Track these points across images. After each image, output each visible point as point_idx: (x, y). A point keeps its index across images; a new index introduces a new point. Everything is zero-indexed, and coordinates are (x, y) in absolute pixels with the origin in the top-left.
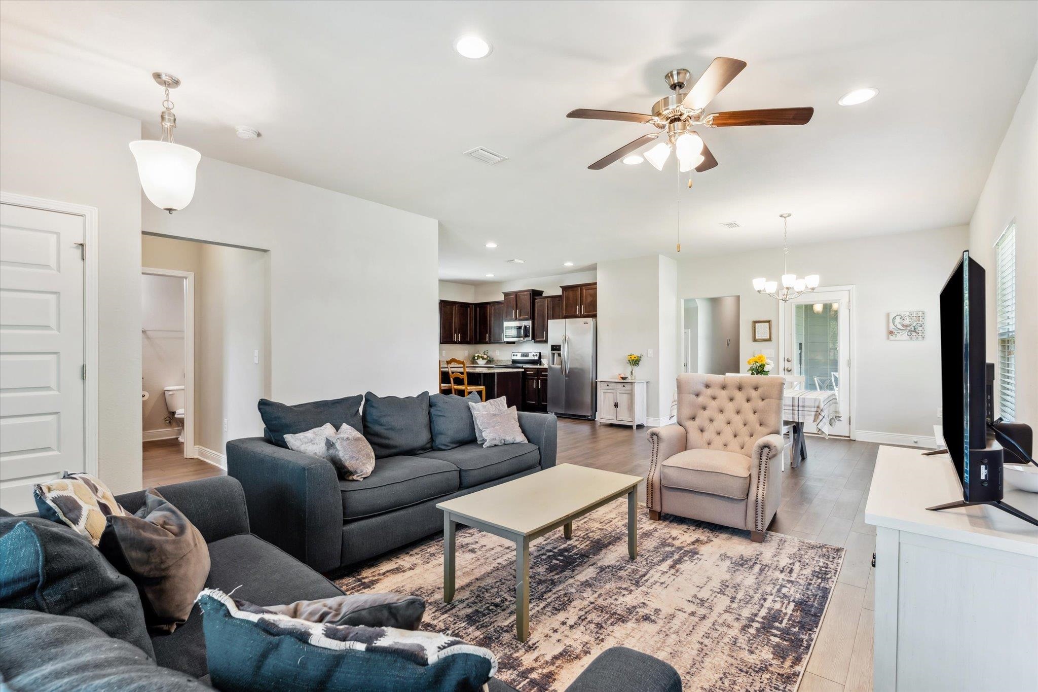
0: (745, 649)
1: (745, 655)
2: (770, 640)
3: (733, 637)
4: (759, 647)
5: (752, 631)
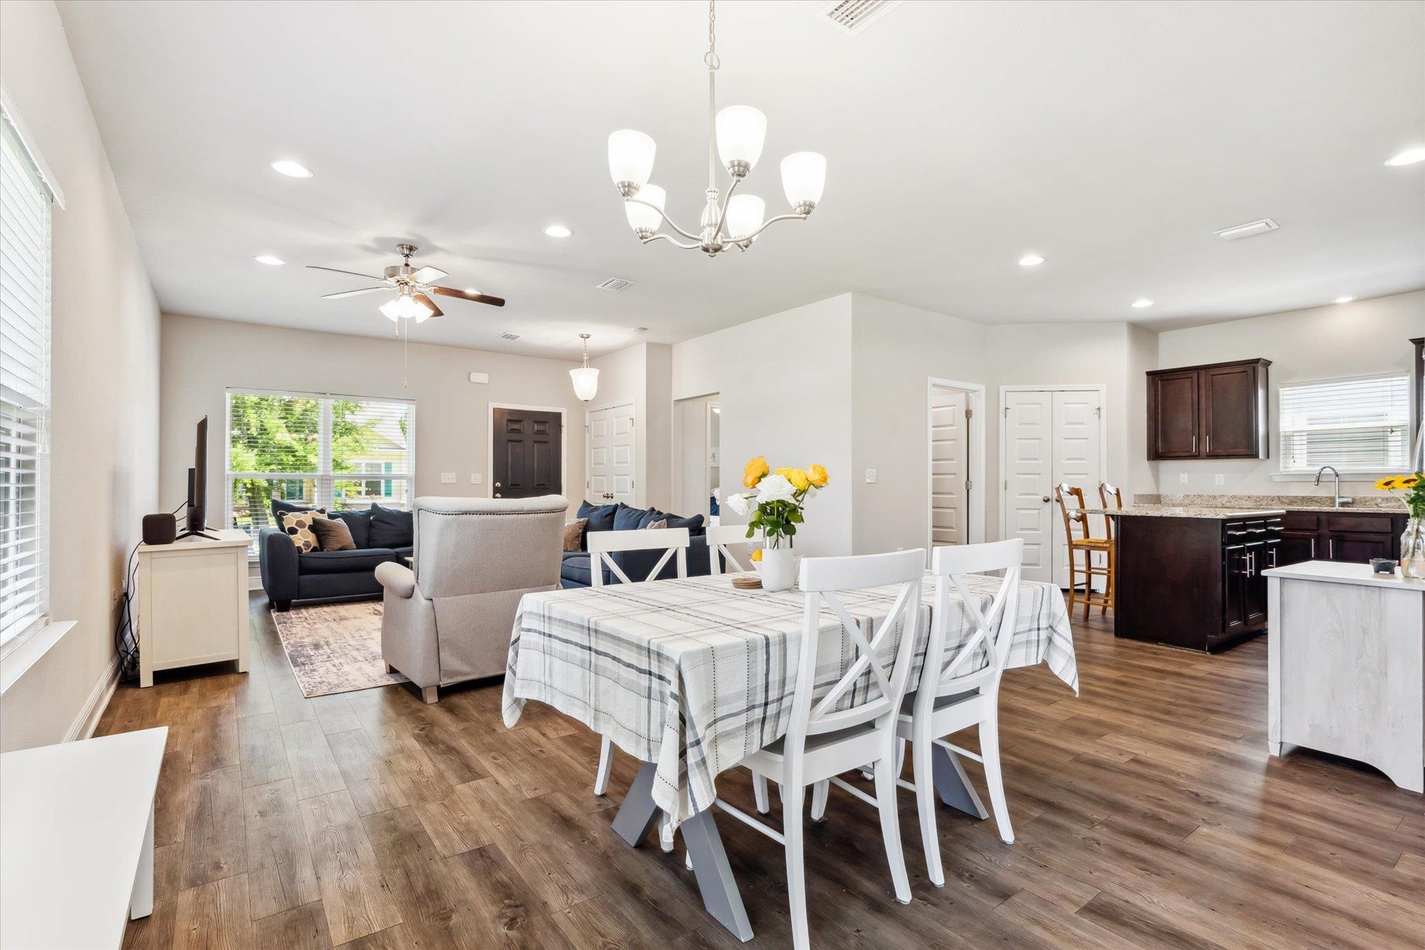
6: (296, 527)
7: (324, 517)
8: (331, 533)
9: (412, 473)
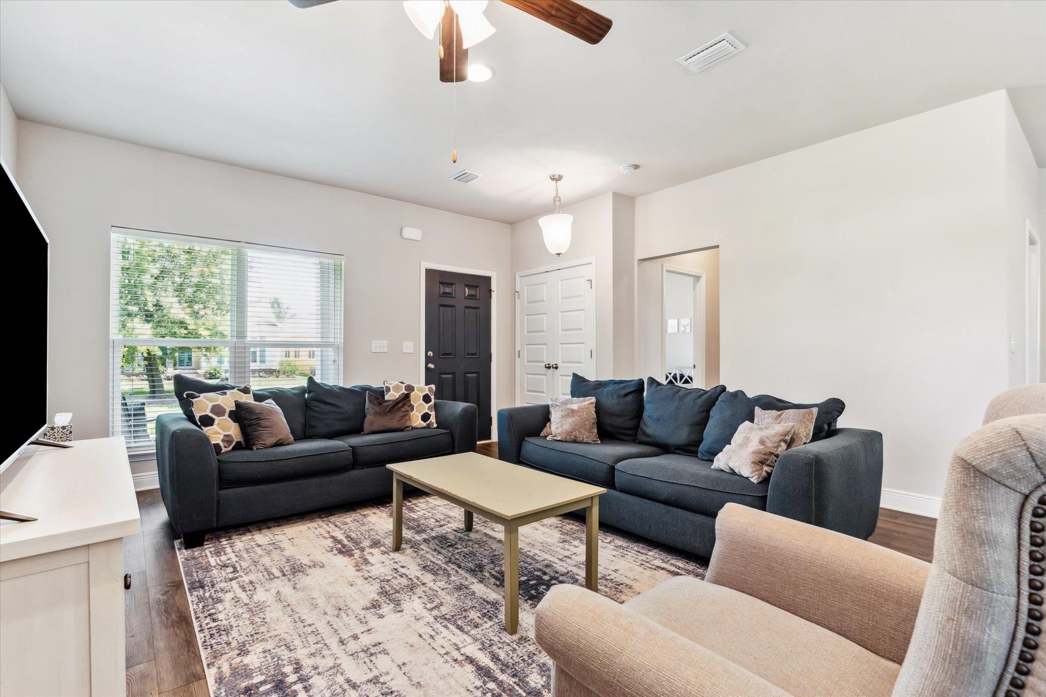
0: (274, 649)
1: (269, 645)
2: (261, 674)
3: (295, 649)
4: (264, 659)
5: (288, 669)
6: (211, 415)
7: (248, 399)
8: (261, 422)
9: (340, 340)
